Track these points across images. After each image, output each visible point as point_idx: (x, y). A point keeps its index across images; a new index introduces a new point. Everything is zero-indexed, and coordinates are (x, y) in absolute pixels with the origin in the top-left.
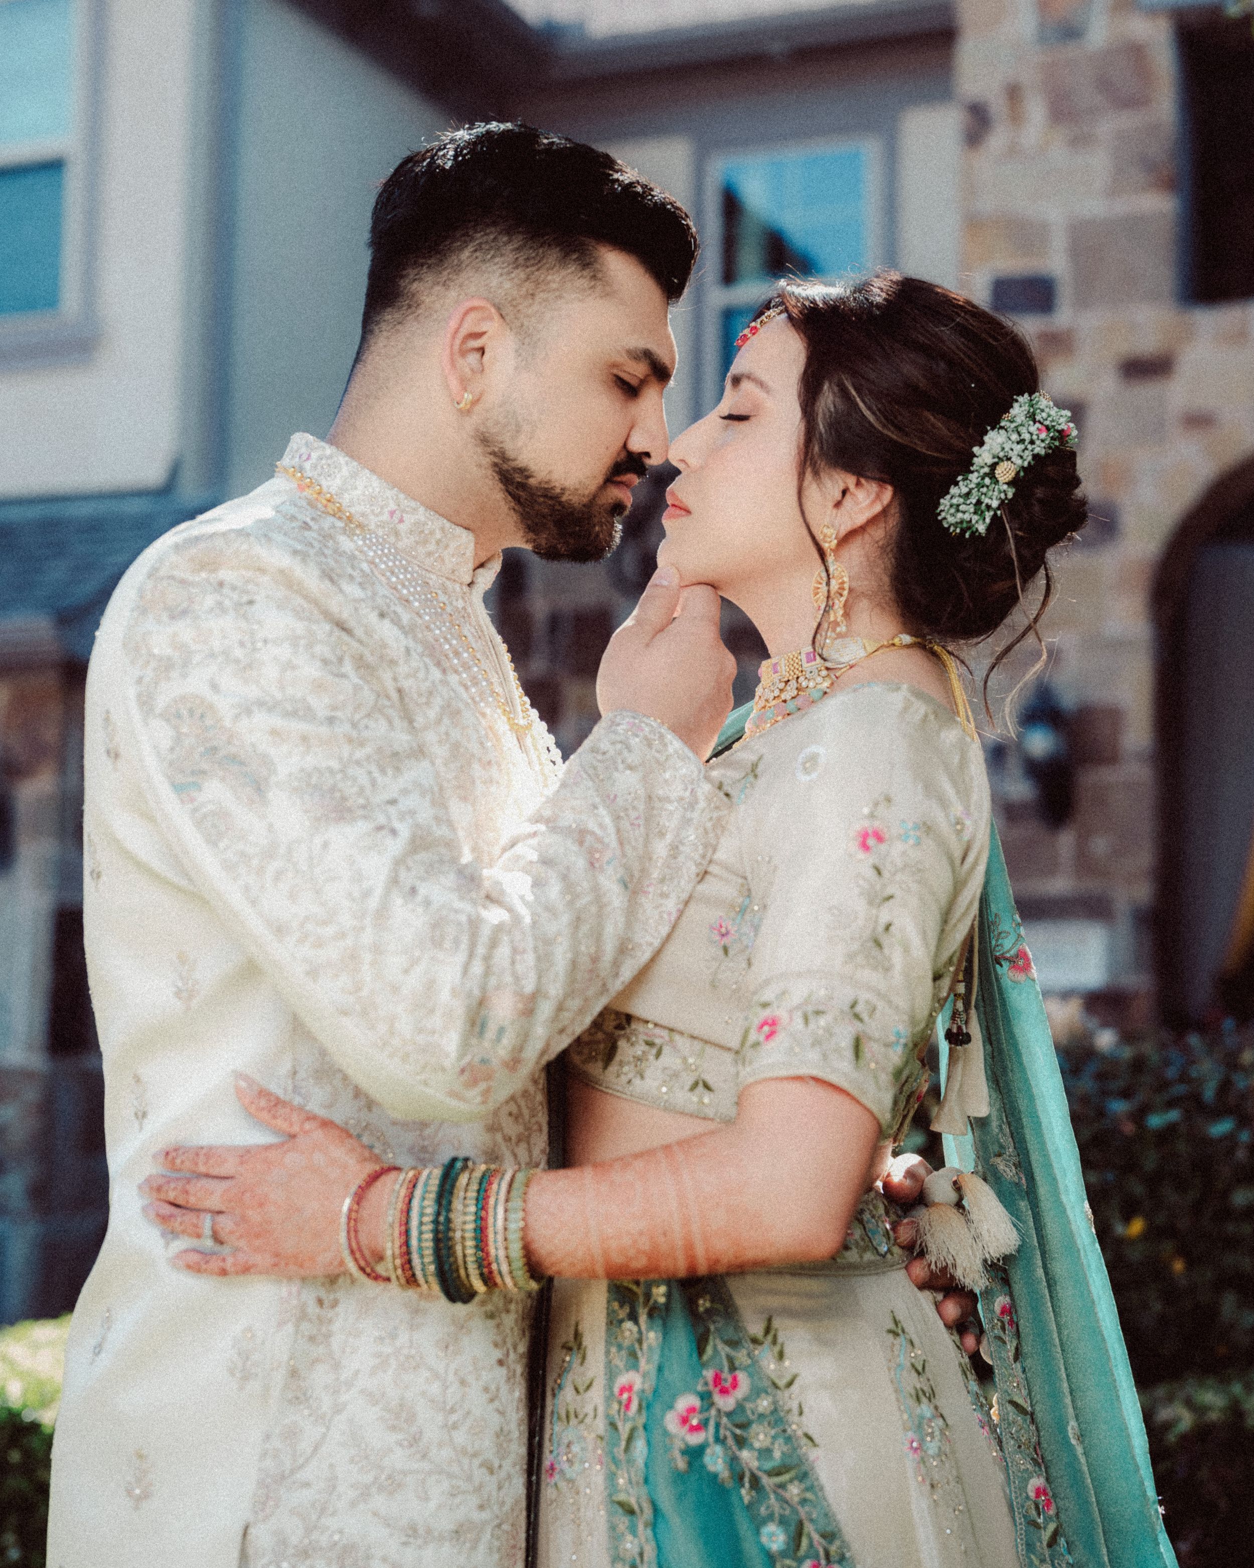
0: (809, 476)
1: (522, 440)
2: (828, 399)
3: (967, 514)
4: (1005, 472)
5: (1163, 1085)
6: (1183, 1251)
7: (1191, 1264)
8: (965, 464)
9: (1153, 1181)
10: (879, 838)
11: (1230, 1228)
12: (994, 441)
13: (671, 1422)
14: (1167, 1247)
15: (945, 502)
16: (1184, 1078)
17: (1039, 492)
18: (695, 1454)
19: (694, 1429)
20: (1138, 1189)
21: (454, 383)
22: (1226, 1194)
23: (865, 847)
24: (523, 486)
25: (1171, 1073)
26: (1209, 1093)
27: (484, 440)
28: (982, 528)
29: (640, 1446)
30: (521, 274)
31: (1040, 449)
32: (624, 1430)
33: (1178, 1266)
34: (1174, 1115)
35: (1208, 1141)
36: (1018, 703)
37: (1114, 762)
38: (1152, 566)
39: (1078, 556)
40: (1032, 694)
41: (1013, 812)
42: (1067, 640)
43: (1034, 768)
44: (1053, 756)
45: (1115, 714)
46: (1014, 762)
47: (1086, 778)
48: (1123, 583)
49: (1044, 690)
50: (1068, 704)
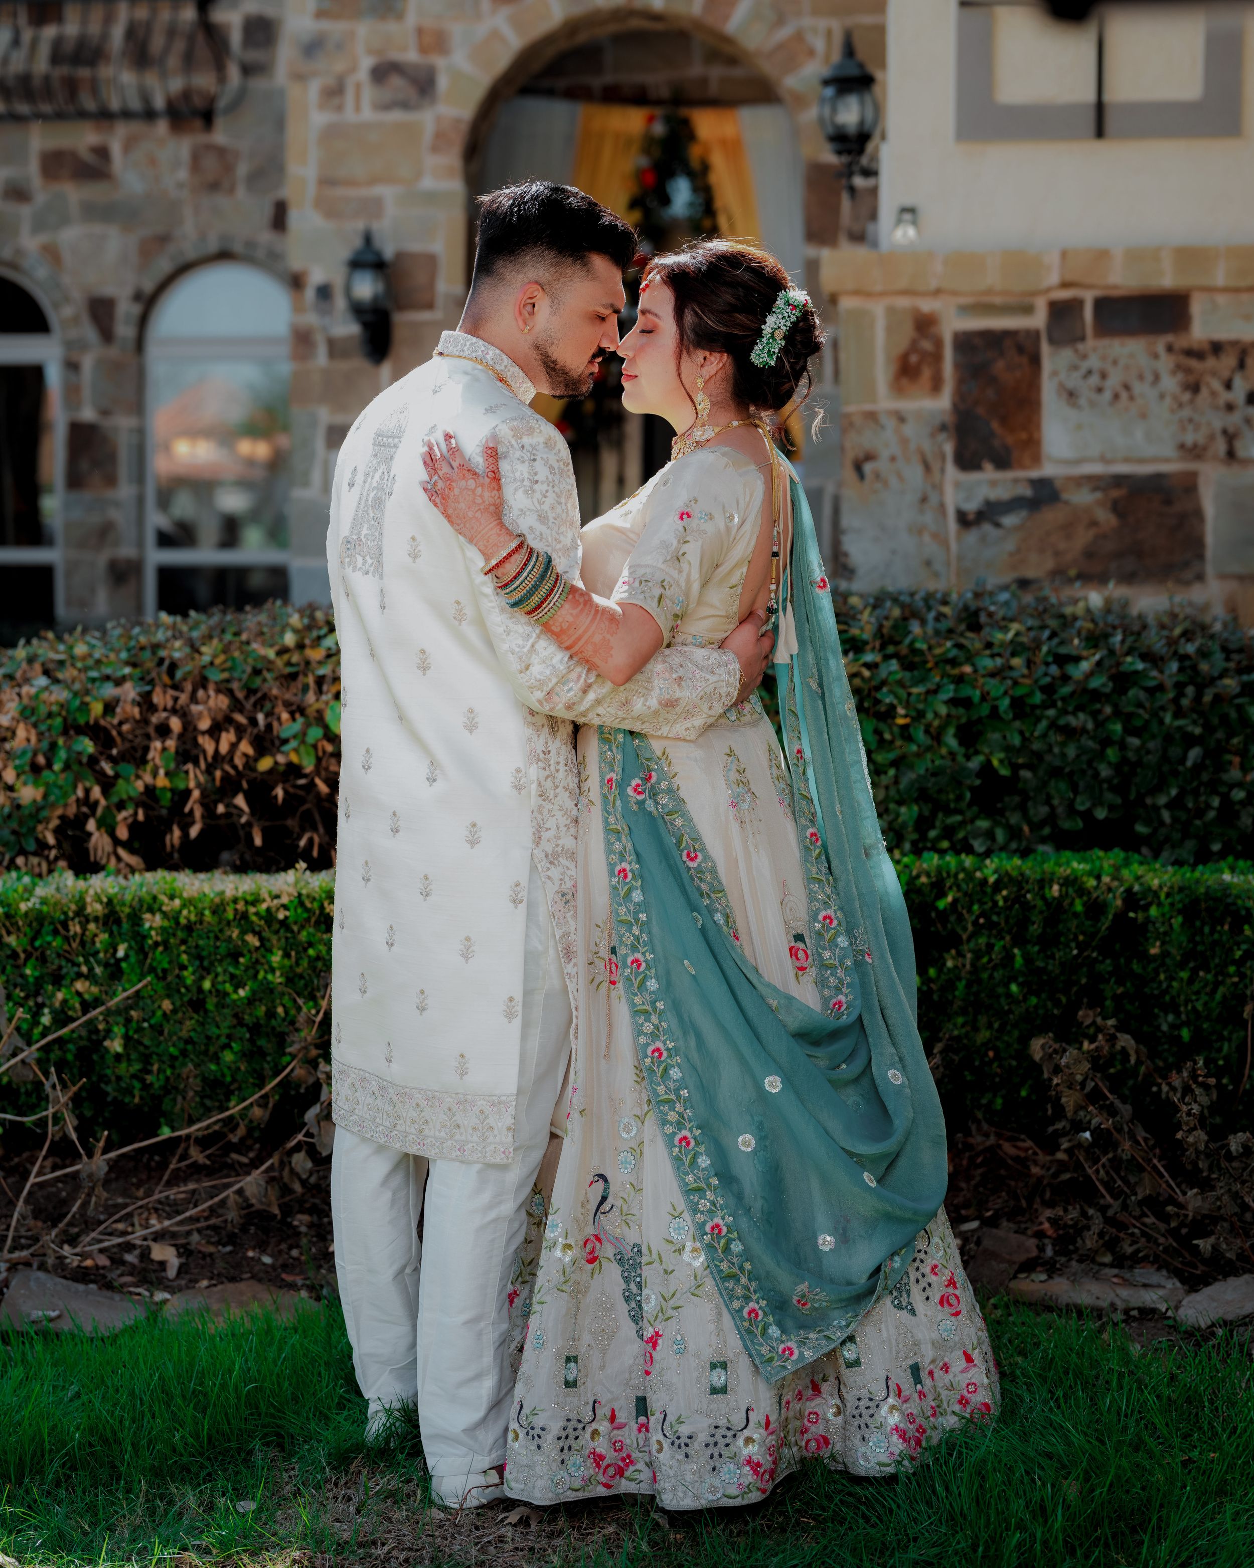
0: (684, 353)
1: (554, 348)
2: (689, 317)
3: (765, 358)
4: (779, 335)
8: (759, 334)
10: (689, 516)
12: (771, 320)
13: (630, 791)
15: (753, 355)
17: (798, 338)
18: (641, 803)
19: (640, 793)
21: (521, 323)
23: (682, 518)
24: (553, 369)
27: (537, 347)
28: (773, 363)
29: (618, 802)
30: (553, 270)
31: (793, 319)
32: (611, 799)
36: (345, 253)
37: (430, 306)
38: (464, 128)
39: (397, 116)
40: (358, 243)
41: (335, 348)
42: (387, 192)
43: (358, 310)
44: (376, 299)
45: (431, 260)
46: (340, 302)
47: (402, 320)
48: (439, 142)
49: (368, 239)
50: (388, 252)
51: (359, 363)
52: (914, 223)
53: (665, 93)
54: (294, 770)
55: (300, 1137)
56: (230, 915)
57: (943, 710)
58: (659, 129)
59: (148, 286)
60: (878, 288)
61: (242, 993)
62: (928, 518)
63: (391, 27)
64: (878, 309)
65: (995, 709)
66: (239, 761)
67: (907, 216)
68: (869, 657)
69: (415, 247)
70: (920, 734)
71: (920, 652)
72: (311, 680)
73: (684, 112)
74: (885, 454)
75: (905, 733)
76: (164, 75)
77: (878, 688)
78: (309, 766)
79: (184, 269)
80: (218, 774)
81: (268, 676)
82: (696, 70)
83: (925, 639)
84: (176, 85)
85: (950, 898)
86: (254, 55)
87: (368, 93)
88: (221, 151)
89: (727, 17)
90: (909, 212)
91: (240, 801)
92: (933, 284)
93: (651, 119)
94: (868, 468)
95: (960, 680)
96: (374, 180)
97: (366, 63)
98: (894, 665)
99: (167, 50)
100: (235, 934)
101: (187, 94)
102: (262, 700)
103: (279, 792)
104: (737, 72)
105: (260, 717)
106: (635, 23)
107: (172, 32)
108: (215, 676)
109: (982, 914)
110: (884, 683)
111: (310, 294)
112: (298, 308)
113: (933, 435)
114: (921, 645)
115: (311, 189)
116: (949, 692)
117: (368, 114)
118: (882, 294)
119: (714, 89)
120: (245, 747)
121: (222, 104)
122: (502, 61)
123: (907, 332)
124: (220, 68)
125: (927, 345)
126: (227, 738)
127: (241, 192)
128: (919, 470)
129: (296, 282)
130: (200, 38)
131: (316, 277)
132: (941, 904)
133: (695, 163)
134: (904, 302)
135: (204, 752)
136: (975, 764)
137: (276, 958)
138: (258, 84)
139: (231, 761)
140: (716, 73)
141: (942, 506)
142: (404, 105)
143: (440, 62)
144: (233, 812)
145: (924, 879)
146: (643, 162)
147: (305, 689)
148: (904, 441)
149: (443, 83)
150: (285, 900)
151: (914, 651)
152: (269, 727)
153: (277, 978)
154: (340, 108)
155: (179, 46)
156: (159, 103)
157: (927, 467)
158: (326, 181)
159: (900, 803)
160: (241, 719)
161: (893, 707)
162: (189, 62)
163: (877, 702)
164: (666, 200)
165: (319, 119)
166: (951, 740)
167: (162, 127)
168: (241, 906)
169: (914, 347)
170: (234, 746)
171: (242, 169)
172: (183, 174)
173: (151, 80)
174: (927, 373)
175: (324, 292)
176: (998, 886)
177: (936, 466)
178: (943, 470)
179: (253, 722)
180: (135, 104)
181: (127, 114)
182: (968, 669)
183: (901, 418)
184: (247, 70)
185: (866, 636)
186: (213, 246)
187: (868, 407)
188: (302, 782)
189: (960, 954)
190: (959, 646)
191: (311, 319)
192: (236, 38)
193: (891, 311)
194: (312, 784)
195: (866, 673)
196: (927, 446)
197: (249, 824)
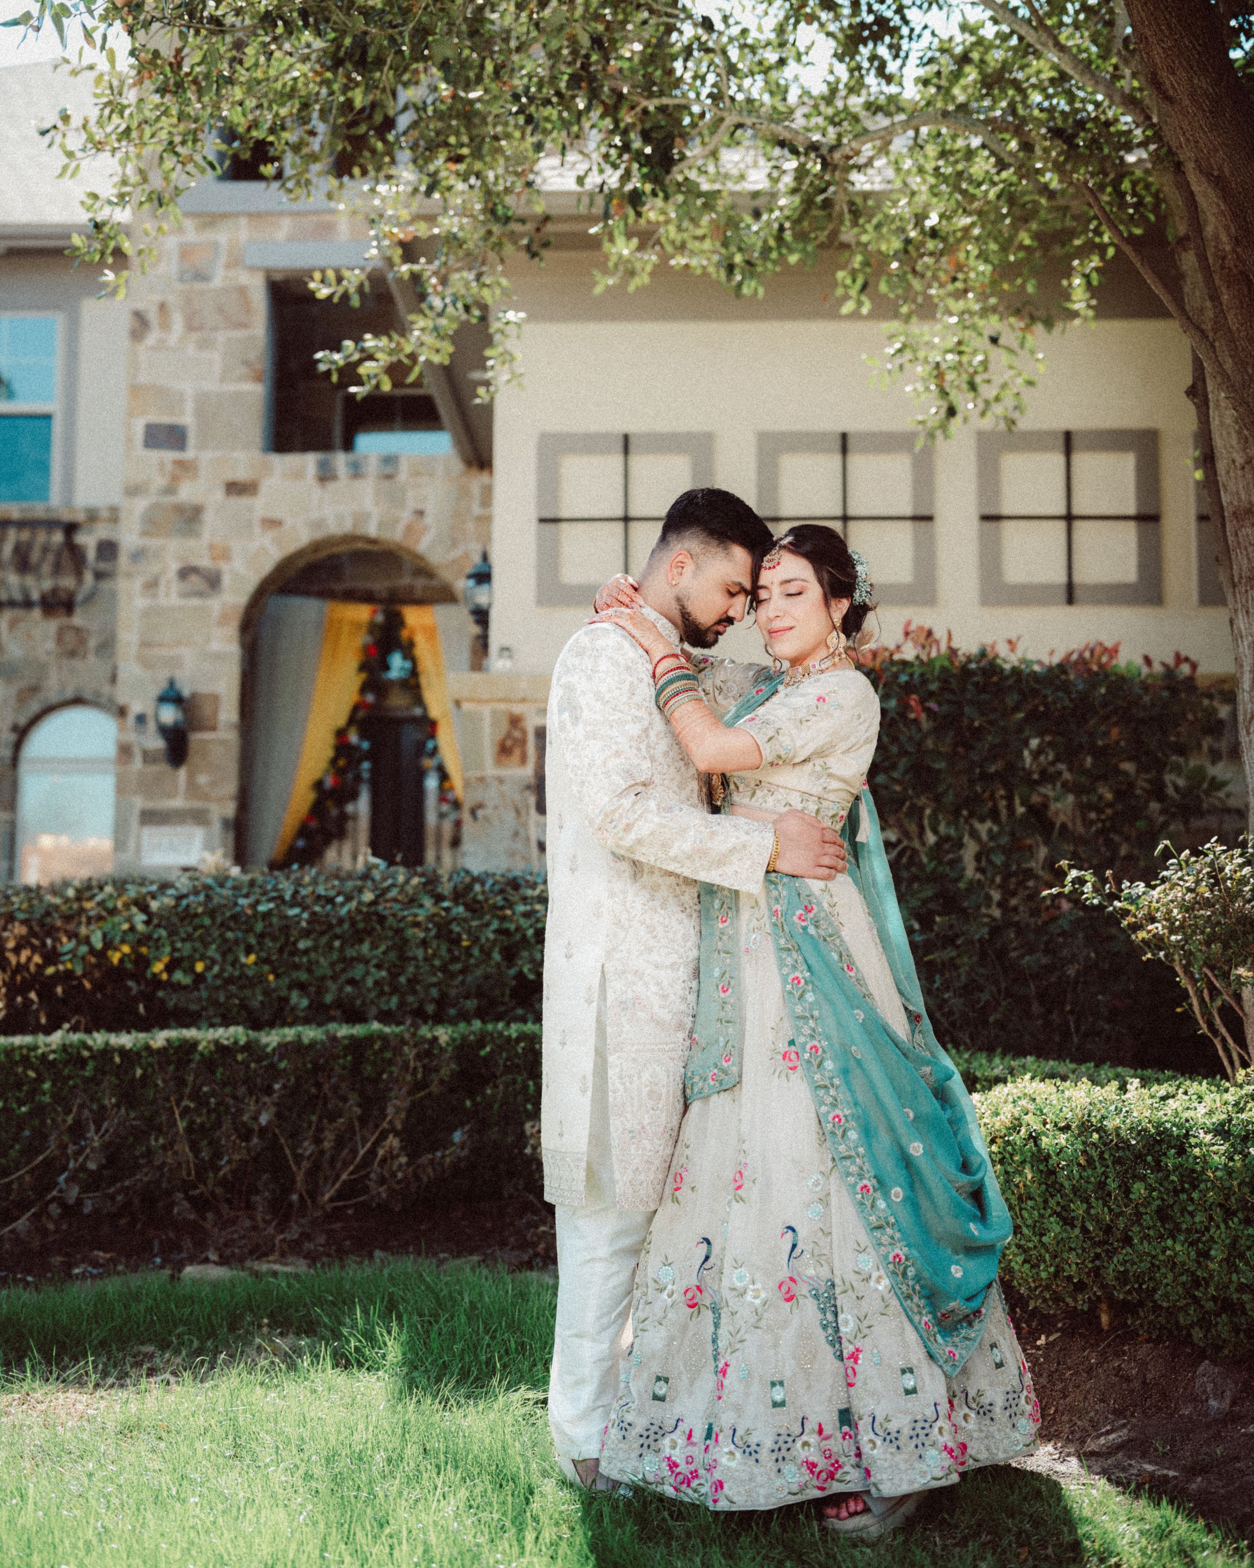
1: (690, 602)
5: (265, 893)
6: (274, 971)
7: (277, 976)
9: (261, 936)
11: (297, 959)
13: (795, 919)
14: (266, 968)
16: (275, 889)
18: (805, 928)
19: (803, 920)
20: (253, 941)
21: (670, 578)
22: (295, 943)
25: (269, 887)
26: (287, 897)
27: (678, 599)
29: (786, 927)
30: (702, 546)
32: (780, 925)
33: (271, 977)
34: (272, 905)
35: (286, 917)
36: (155, 691)
37: (214, 728)
38: (241, 610)
39: (195, 602)
40: (164, 685)
41: (148, 757)
42: (186, 653)
43: (164, 731)
44: (176, 724)
45: (215, 699)
46: (152, 726)
47: (196, 738)
48: (223, 620)
49: (172, 683)
50: (186, 693)
51: (163, 767)
52: (511, 657)
53: (384, 594)
54: (69, 974)
55: (54, 1193)
56: (17, 1058)
57: (491, 936)
58: (380, 618)
59: (22, 721)
60: (486, 696)
61: (23, 1109)
62: (519, 846)
63: (191, 543)
64: (486, 711)
65: (524, 936)
66: (32, 968)
67: (506, 653)
68: (446, 904)
69: (204, 688)
70: (476, 952)
71: (479, 902)
72: (84, 919)
73: (398, 607)
74: (490, 804)
75: (468, 950)
76: (39, 578)
77: (450, 922)
78: (79, 971)
79: (49, 710)
80: (19, 978)
81: (56, 915)
82: (406, 581)
83: (483, 892)
84: (47, 584)
85: (488, 1049)
86: (103, 566)
87: (175, 587)
88: (78, 630)
89: (418, 541)
90: (505, 650)
91: (33, 995)
92: (521, 695)
93: (374, 612)
94: (480, 813)
95: (503, 919)
96: (178, 643)
97: (174, 566)
98: (461, 909)
99: (42, 559)
100: (20, 1070)
101: (55, 591)
102: (51, 931)
103: (59, 990)
104: (434, 583)
105: (49, 942)
106: (360, 545)
107: (45, 549)
108: (21, 916)
109: (507, 1059)
110: (455, 919)
111: (131, 720)
112: (122, 729)
113: (522, 792)
114: (480, 897)
115: (133, 650)
116: (495, 925)
117: (174, 600)
118: (487, 701)
119: (419, 593)
120: (37, 959)
121: (80, 597)
122: (267, 567)
123: (505, 726)
124: (79, 573)
125: (517, 734)
126: (25, 954)
127: (92, 659)
128: (513, 814)
129: (122, 712)
130: (66, 554)
131: (135, 708)
132: (483, 1053)
133: (404, 641)
134: (502, 706)
135: (9, 963)
136: (512, 972)
137: (47, 1086)
138: (105, 585)
139: (28, 969)
140: (420, 583)
141: (528, 839)
142: (200, 594)
143: (224, 567)
144: (28, 1002)
145: (472, 1038)
146: (369, 639)
147: (80, 923)
148: (502, 795)
149: (226, 580)
150: (54, 1047)
151: (475, 901)
152: (54, 947)
153: (47, 1099)
154: (155, 596)
155: (51, 558)
156: (35, 596)
157: (518, 812)
158: (145, 644)
159: (466, 998)
160: (35, 942)
161: (459, 935)
162: (57, 569)
163: (451, 932)
164: (387, 668)
165: (141, 602)
166: (497, 956)
167: (37, 613)
168: (25, 1052)
169: (508, 735)
170: (29, 959)
171: (92, 643)
172: (50, 645)
173: (30, 581)
174: (517, 752)
175: (141, 719)
176: (518, 1040)
177: (523, 812)
178: (528, 814)
179: (44, 944)
180: (18, 596)
181: (12, 604)
182: (508, 912)
183: (501, 781)
184: (99, 576)
185: (446, 893)
186: (69, 694)
187: (479, 774)
188: (75, 983)
189: (496, 1086)
190: (505, 899)
191: (132, 737)
192: (91, 554)
193: (494, 713)
194: (81, 985)
195: (443, 913)
196: (517, 797)
197: (38, 1010)
